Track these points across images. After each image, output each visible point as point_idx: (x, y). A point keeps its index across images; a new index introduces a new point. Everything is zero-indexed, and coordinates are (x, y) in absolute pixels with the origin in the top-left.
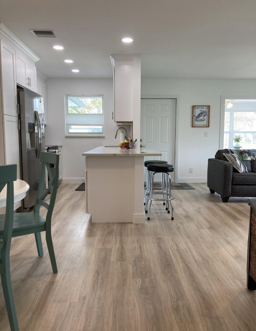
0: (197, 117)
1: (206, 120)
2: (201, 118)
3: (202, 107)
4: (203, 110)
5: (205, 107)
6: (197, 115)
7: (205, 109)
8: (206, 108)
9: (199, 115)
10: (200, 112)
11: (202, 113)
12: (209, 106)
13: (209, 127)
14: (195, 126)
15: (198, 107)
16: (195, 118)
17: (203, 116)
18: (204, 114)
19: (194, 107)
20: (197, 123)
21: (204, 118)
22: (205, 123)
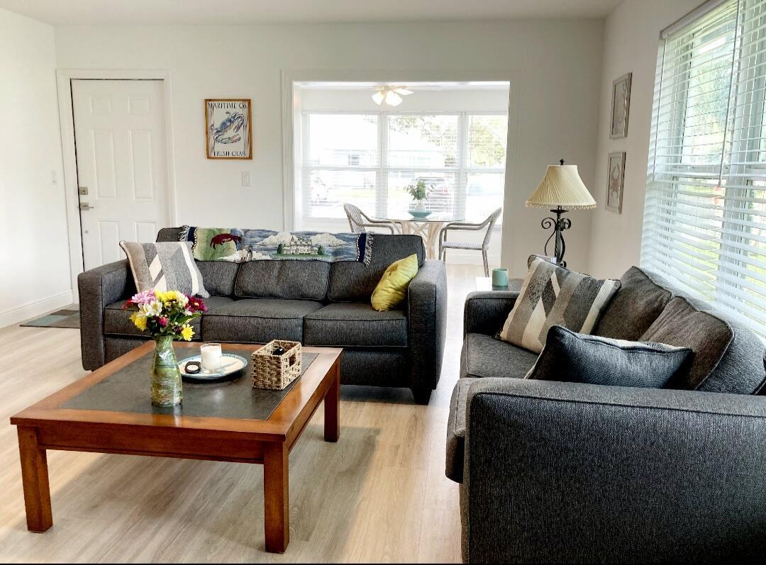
0: (218, 132)
1: (242, 138)
2: (230, 133)
3: (231, 103)
4: (232, 111)
5: (237, 103)
6: (217, 125)
7: (239, 110)
8: (241, 106)
9: (224, 126)
10: (226, 116)
11: (232, 119)
12: (249, 101)
13: (250, 158)
14: (216, 156)
15: (220, 102)
16: (214, 133)
17: (234, 127)
18: (236, 124)
19: (210, 103)
20: (220, 148)
21: (238, 133)
22: (239, 147)
